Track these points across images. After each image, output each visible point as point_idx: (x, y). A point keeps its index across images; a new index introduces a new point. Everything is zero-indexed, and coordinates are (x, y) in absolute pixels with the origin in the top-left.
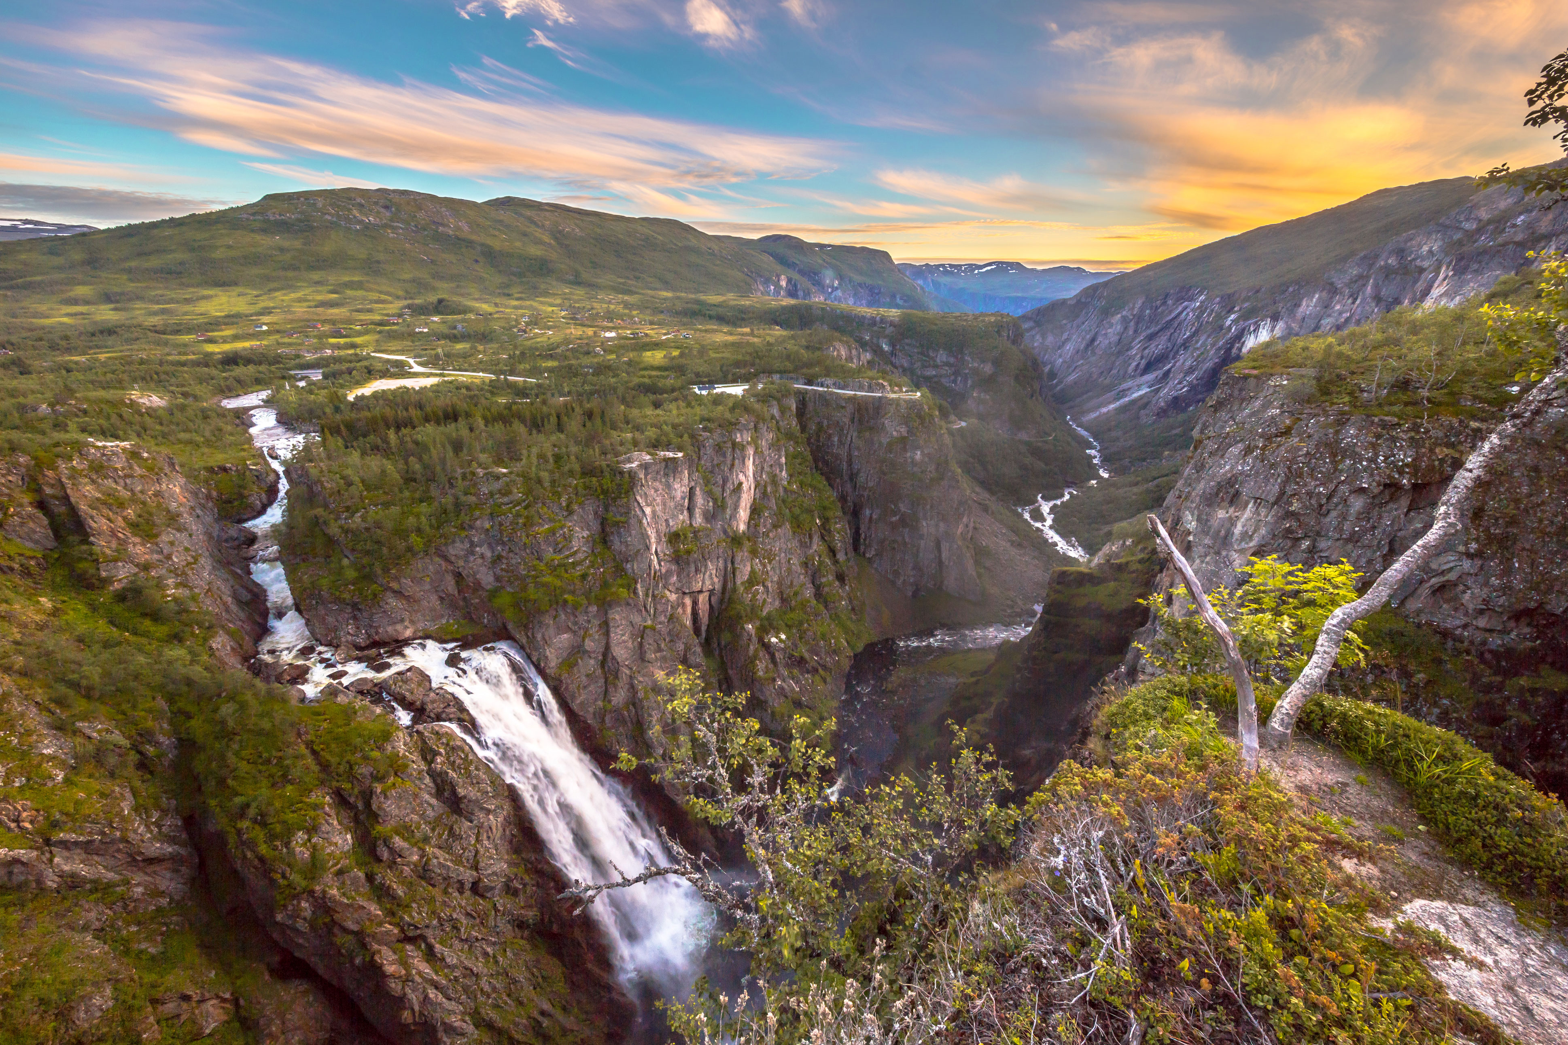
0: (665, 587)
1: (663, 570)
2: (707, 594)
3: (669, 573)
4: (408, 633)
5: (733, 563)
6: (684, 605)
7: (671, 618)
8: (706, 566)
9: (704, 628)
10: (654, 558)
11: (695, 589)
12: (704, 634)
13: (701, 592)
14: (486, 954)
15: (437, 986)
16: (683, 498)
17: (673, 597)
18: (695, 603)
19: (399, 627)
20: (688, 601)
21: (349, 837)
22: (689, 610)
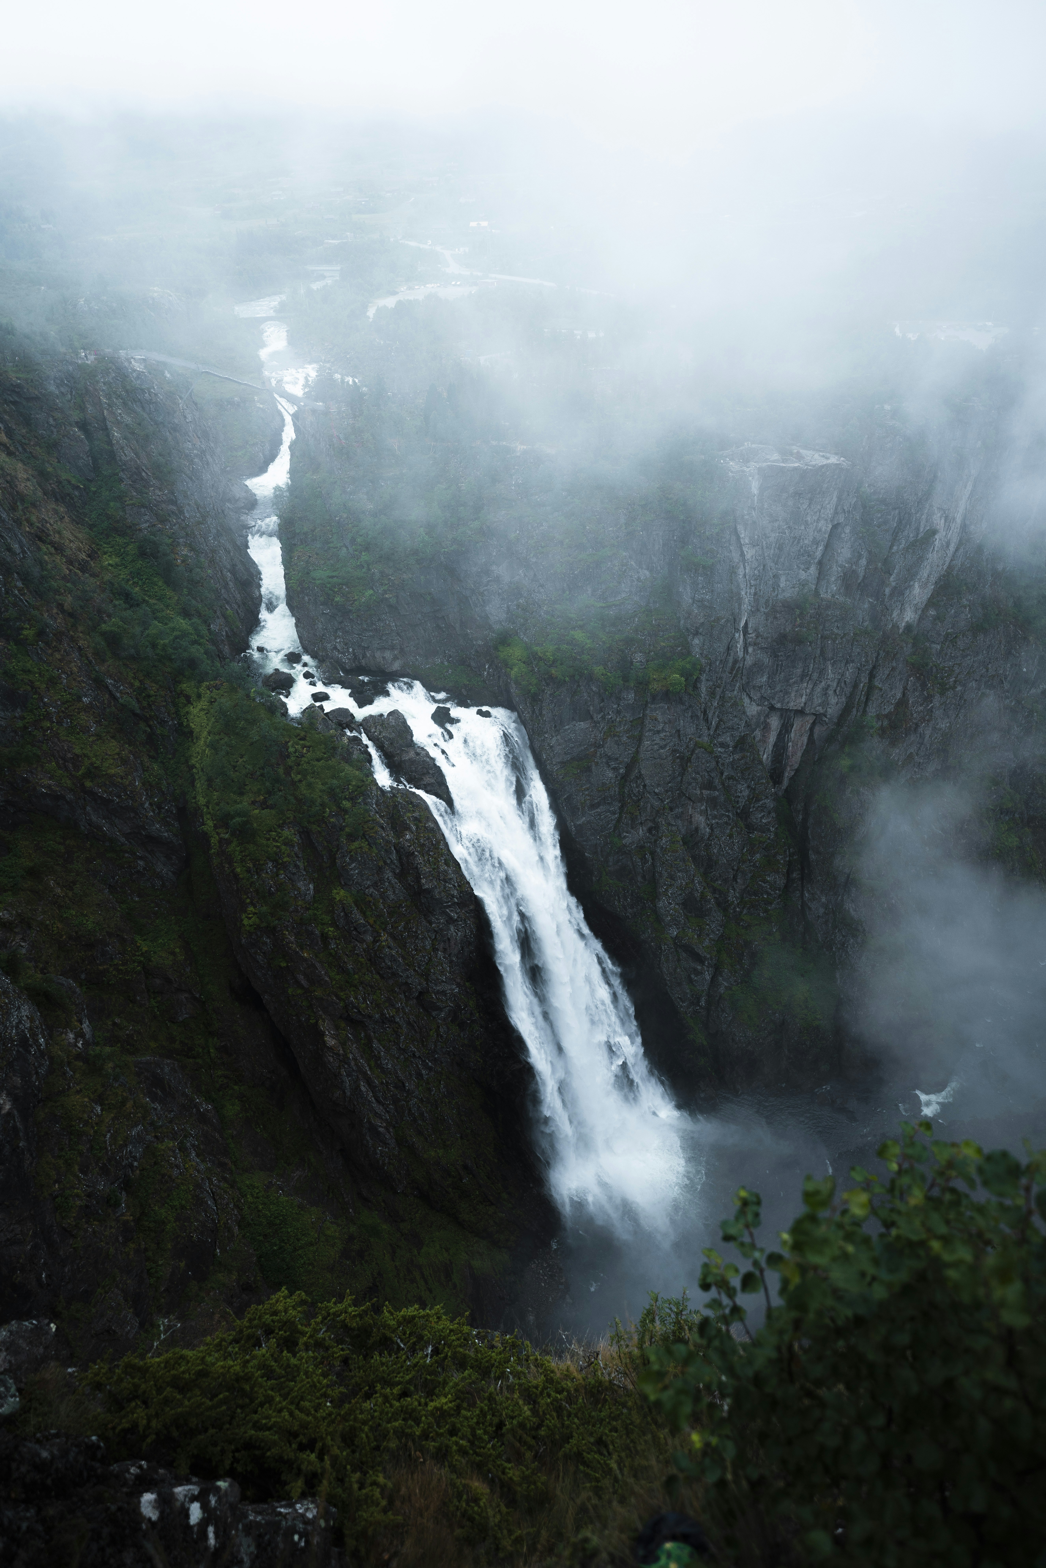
0: (743, 689)
1: (749, 661)
2: (810, 719)
3: (758, 667)
4: (396, 666)
5: (872, 676)
6: (766, 727)
7: (742, 744)
8: (822, 672)
9: (788, 774)
10: (740, 637)
11: (792, 706)
12: (786, 783)
13: (801, 712)
14: (419, 1075)
15: (369, 1082)
16: (816, 542)
17: (752, 709)
18: (786, 728)
19: (388, 654)
20: (775, 722)
21: (311, 886)
22: (772, 738)
